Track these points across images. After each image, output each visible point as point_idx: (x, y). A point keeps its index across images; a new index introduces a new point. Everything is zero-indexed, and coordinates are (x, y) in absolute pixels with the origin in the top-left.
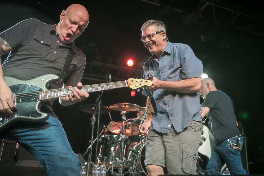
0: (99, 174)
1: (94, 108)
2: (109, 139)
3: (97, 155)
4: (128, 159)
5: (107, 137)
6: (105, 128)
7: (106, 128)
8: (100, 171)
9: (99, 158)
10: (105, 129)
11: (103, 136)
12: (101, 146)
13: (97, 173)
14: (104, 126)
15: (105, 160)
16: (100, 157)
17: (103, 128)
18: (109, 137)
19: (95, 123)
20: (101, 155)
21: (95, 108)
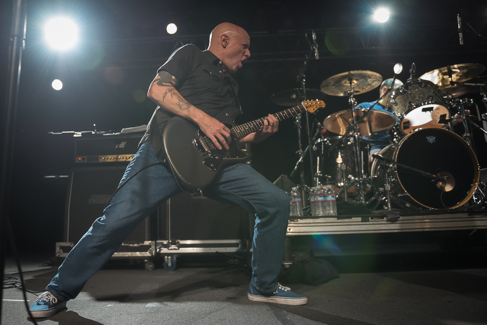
0: (322, 202)
1: (294, 96)
2: (330, 144)
3: (314, 174)
4: (370, 175)
5: (326, 141)
6: (320, 127)
7: (323, 126)
8: (325, 196)
9: (318, 179)
10: (321, 129)
11: (319, 141)
12: (318, 158)
13: (319, 201)
14: (319, 124)
15: (329, 181)
16: (319, 177)
17: (318, 128)
18: (329, 141)
19: (300, 120)
20: (320, 173)
21: (297, 96)
